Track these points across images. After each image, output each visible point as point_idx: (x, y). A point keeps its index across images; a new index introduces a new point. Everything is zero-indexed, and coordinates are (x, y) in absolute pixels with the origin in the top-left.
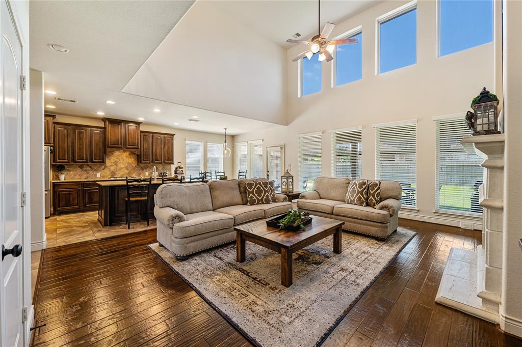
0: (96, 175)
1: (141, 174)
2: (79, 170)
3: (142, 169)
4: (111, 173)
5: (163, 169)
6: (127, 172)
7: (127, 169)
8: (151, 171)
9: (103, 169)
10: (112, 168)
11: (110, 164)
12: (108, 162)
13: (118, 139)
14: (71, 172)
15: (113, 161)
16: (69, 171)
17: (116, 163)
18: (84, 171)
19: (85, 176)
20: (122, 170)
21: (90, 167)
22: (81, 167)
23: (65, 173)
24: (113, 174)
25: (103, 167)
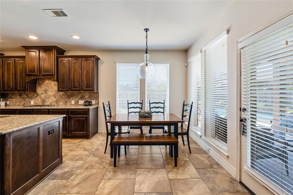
0: (30, 102)
1: (67, 102)
2: (19, 97)
3: (69, 97)
4: (42, 101)
5: (89, 97)
6: (55, 99)
7: (55, 97)
8: (77, 100)
9: (36, 97)
10: (43, 96)
11: (41, 92)
12: (39, 90)
13: (35, 67)
14: (14, 99)
15: (43, 89)
16: (12, 98)
17: (46, 91)
18: (22, 98)
19: (22, 103)
20: (51, 98)
21: (27, 95)
22: (20, 95)
23: (10, 100)
24: (43, 101)
25: (36, 95)
